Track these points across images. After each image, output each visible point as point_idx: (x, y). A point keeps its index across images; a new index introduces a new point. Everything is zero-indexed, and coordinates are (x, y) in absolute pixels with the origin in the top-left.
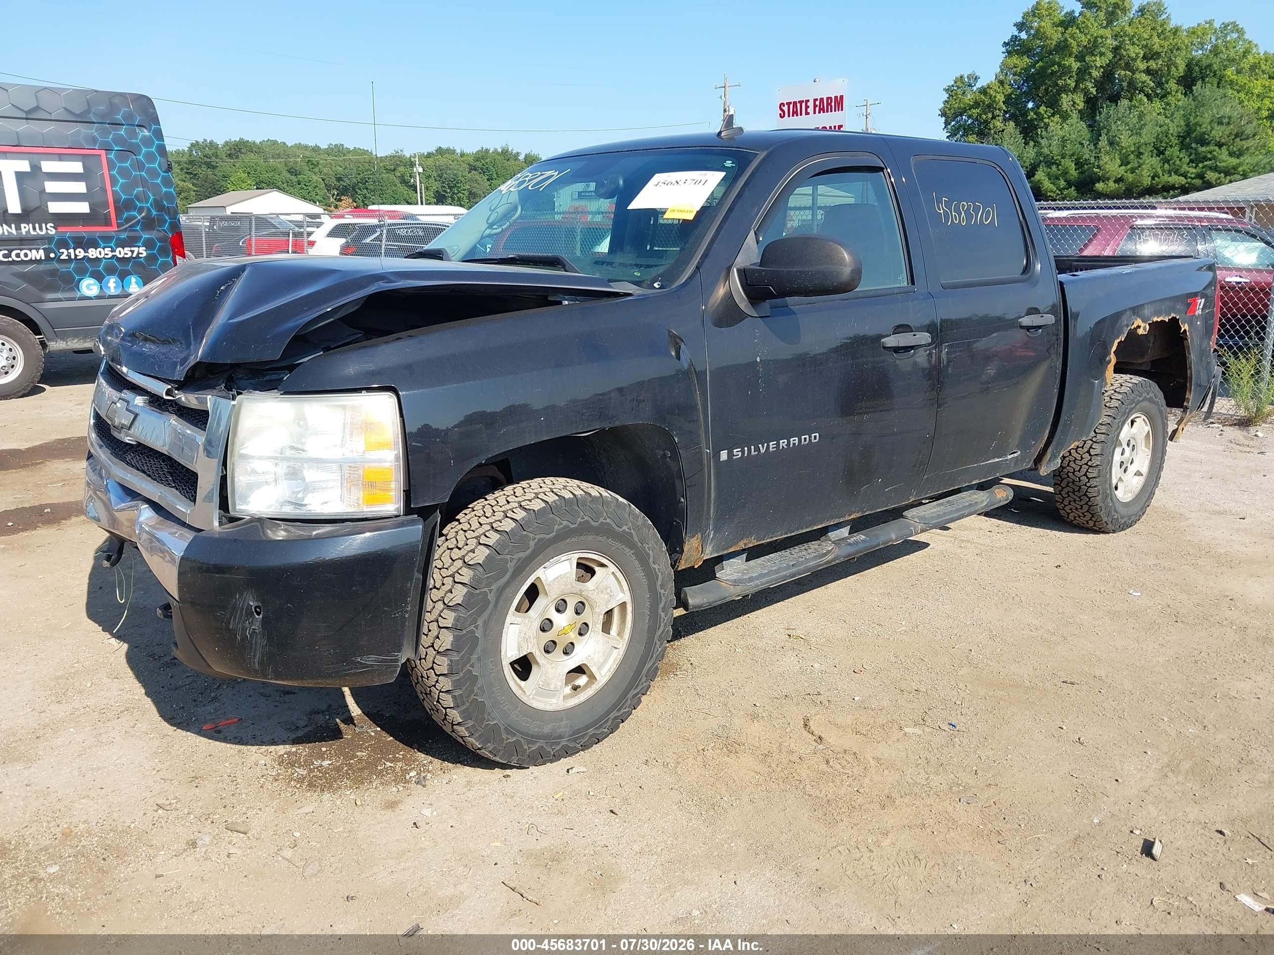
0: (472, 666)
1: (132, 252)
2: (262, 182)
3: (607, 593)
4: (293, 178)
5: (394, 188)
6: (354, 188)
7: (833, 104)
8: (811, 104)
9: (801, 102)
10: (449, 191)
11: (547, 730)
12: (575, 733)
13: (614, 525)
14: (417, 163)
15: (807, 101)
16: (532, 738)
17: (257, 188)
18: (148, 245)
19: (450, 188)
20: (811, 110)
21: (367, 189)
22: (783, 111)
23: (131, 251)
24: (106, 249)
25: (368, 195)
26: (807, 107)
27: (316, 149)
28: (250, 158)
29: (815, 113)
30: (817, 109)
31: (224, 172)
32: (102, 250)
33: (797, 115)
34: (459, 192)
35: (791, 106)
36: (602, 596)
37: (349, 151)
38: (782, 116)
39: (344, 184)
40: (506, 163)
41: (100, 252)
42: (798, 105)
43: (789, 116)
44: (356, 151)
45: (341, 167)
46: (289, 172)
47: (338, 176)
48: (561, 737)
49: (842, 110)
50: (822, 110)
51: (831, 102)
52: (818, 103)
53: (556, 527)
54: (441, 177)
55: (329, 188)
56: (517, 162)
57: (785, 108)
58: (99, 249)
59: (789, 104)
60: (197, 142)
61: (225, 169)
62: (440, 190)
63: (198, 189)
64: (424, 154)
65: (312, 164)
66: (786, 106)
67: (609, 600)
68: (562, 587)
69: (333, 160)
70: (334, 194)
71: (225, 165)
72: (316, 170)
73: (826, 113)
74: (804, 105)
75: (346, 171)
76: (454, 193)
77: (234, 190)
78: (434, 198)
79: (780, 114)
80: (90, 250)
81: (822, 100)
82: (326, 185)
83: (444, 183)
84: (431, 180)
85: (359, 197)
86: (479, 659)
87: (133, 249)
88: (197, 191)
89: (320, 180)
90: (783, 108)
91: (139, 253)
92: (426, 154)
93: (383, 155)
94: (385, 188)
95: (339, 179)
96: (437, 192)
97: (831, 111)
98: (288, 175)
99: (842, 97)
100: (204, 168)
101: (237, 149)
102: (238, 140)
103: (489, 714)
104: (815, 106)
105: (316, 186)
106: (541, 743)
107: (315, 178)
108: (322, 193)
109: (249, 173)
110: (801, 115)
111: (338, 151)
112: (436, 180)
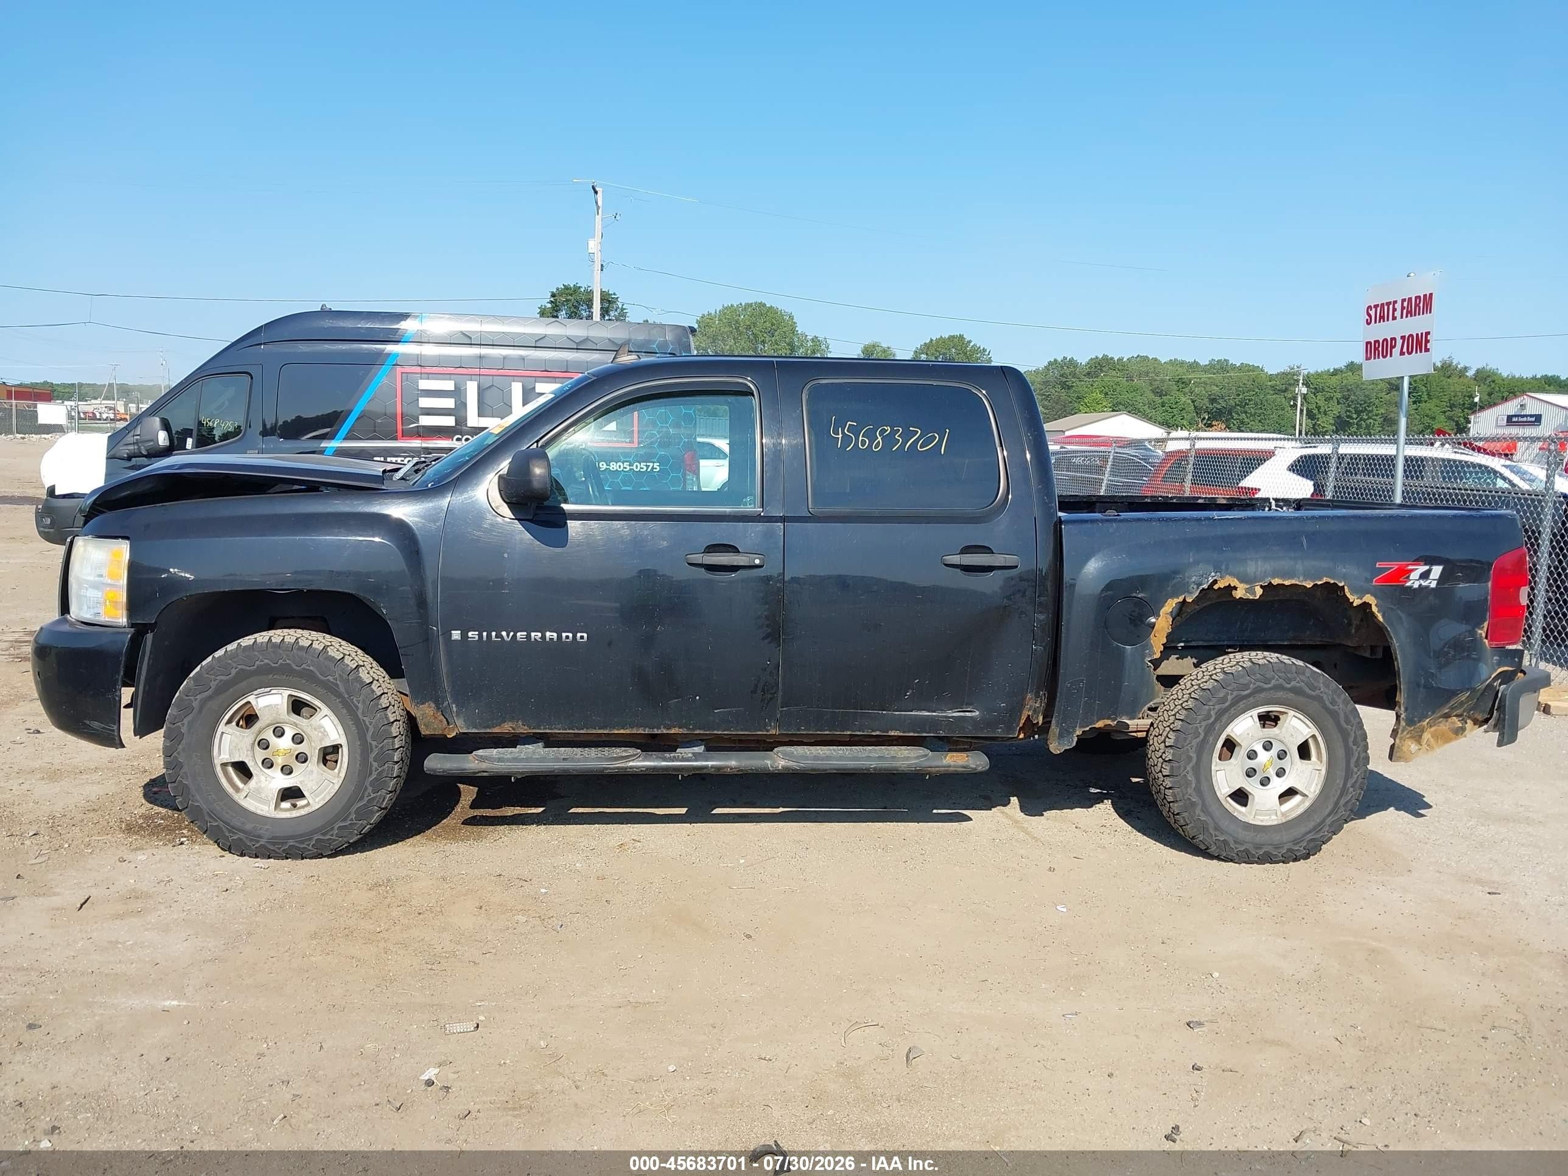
0: (178, 753)
1: (648, 467)
2: (1120, 403)
3: (321, 732)
4: (1158, 400)
5: (1281, 412)
6: (1230, 413)
7: (1421, 305)
8: (1398, 306)
9: (1388, 304)
10: (1355, 416)
11: (249, 827)
12: (273, 838)
13: (318, 674)
14: (1301, 381)
15: (1395, 302)
16: (233, 829)
17: (1113, 411)
18: (662, 461)
19: (1358, 412)
20: (1398, 314)
21: (1246, 412)
22: (1370, 315)
23: (646, 466)
24: (625, 463)
25: (1246, 420)
26: (1394, 310)
27: (1194, 366)
28: (1108, 378)
29: (1402, 317)
30: (1405, 311)
31: (1079, 393)
32: (621, 464)
33: (1384, 321)
34: (1369, 418)
35: (1379, 309)
36: (316, 733)
37: (1233, 367)
38: (1368, 323)
39: (1219, 407)
40: (1445, 382)
41: (620, 467)
42: (1386, 307)
43: (1375, 322)
44: (1245, 368)
45: (1217, 386)
46: (1153, 391)
47: (1212, 397)
48: (260, 837)
49: (1430, 312)
50: (1409, 313)
51: (1420, 302)
52: (1405, 304)
53: (257, 663)
54: (1347, 399)
55: (1198, 411)
56: (1462, 379)
57: (1372, 313)
58: (619, 464)
59: (1376, 306)
60: (1055, 360)
61: (1081, 389)
62: (1344, 415)
63: (1047, 411)
64: (1329, 371)
65: (1182, 383)
66: (1374, 310)
67: (323, 738)
68: (274, 715)
69: (1209, 378)
70: (1204, 419)
71: (1081, 386)
72: (1187, 390)
73: (1413, 317)
74: (1391, 307)
75: (1223, 391)
76: (1361, 419)
77: (1086, 413)
78: (1334, 425)
79: (1367, 320)
80: (611, 464)
81: (1410, 299)
82: (1195, 407)
83: (1349, 406)
84: (1334, 402)
85: (1235, 422)
86: (183, 750)
87: (648, 464)
88: (1046, 414)
89: (1190, 401)
90: (1370, 312)
91: (653, 468)
92: (1332, 370)
93: (1274, 372)
94: (1269, 412)
95: (1213, 401)
96: (1338, 417)
97: (1419, 314)
98: (1152, 396)
99: (1431, 295)
100: (1058, 388)
101: (1100, 365)
102: (1100, 357)
103: (193, 796)
104: (1403, 308)
105: (1184, 409)
106: (241, 835)
107: (1183, 399)
108: (1189, 417)
109: (1106, 394)
110: (1388, 320)
111: (1222, 367)
112: (1338, 403)
